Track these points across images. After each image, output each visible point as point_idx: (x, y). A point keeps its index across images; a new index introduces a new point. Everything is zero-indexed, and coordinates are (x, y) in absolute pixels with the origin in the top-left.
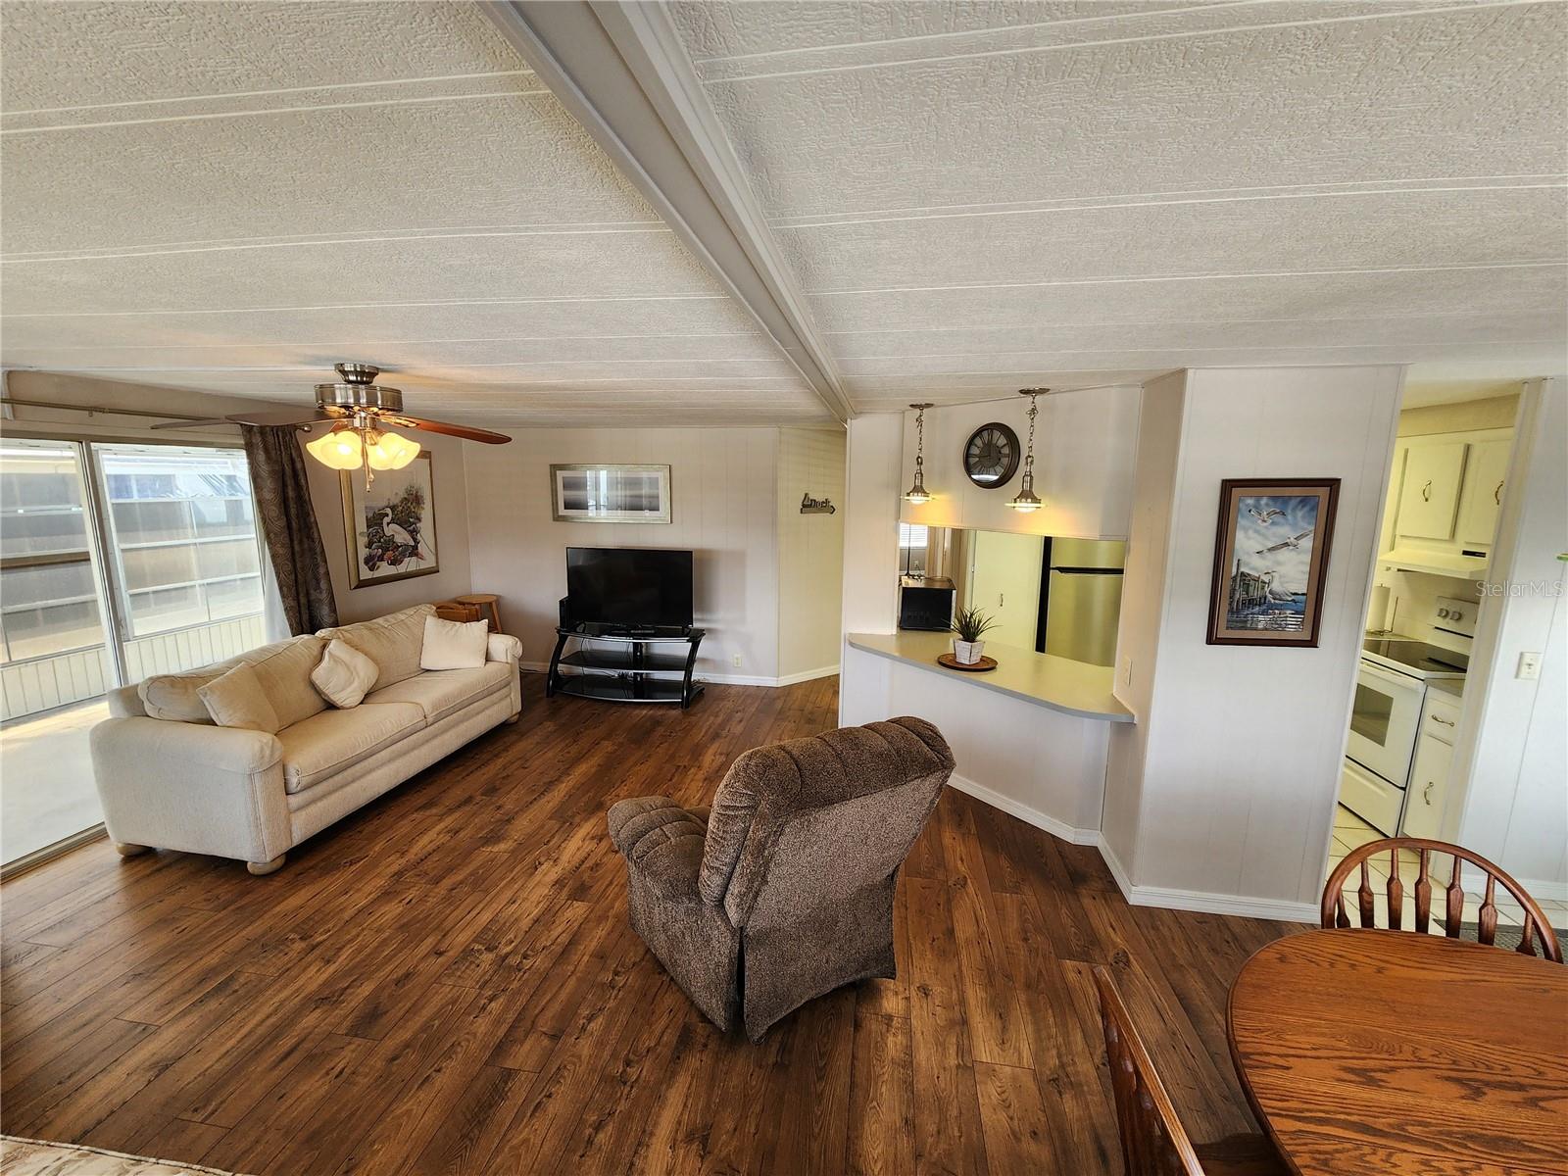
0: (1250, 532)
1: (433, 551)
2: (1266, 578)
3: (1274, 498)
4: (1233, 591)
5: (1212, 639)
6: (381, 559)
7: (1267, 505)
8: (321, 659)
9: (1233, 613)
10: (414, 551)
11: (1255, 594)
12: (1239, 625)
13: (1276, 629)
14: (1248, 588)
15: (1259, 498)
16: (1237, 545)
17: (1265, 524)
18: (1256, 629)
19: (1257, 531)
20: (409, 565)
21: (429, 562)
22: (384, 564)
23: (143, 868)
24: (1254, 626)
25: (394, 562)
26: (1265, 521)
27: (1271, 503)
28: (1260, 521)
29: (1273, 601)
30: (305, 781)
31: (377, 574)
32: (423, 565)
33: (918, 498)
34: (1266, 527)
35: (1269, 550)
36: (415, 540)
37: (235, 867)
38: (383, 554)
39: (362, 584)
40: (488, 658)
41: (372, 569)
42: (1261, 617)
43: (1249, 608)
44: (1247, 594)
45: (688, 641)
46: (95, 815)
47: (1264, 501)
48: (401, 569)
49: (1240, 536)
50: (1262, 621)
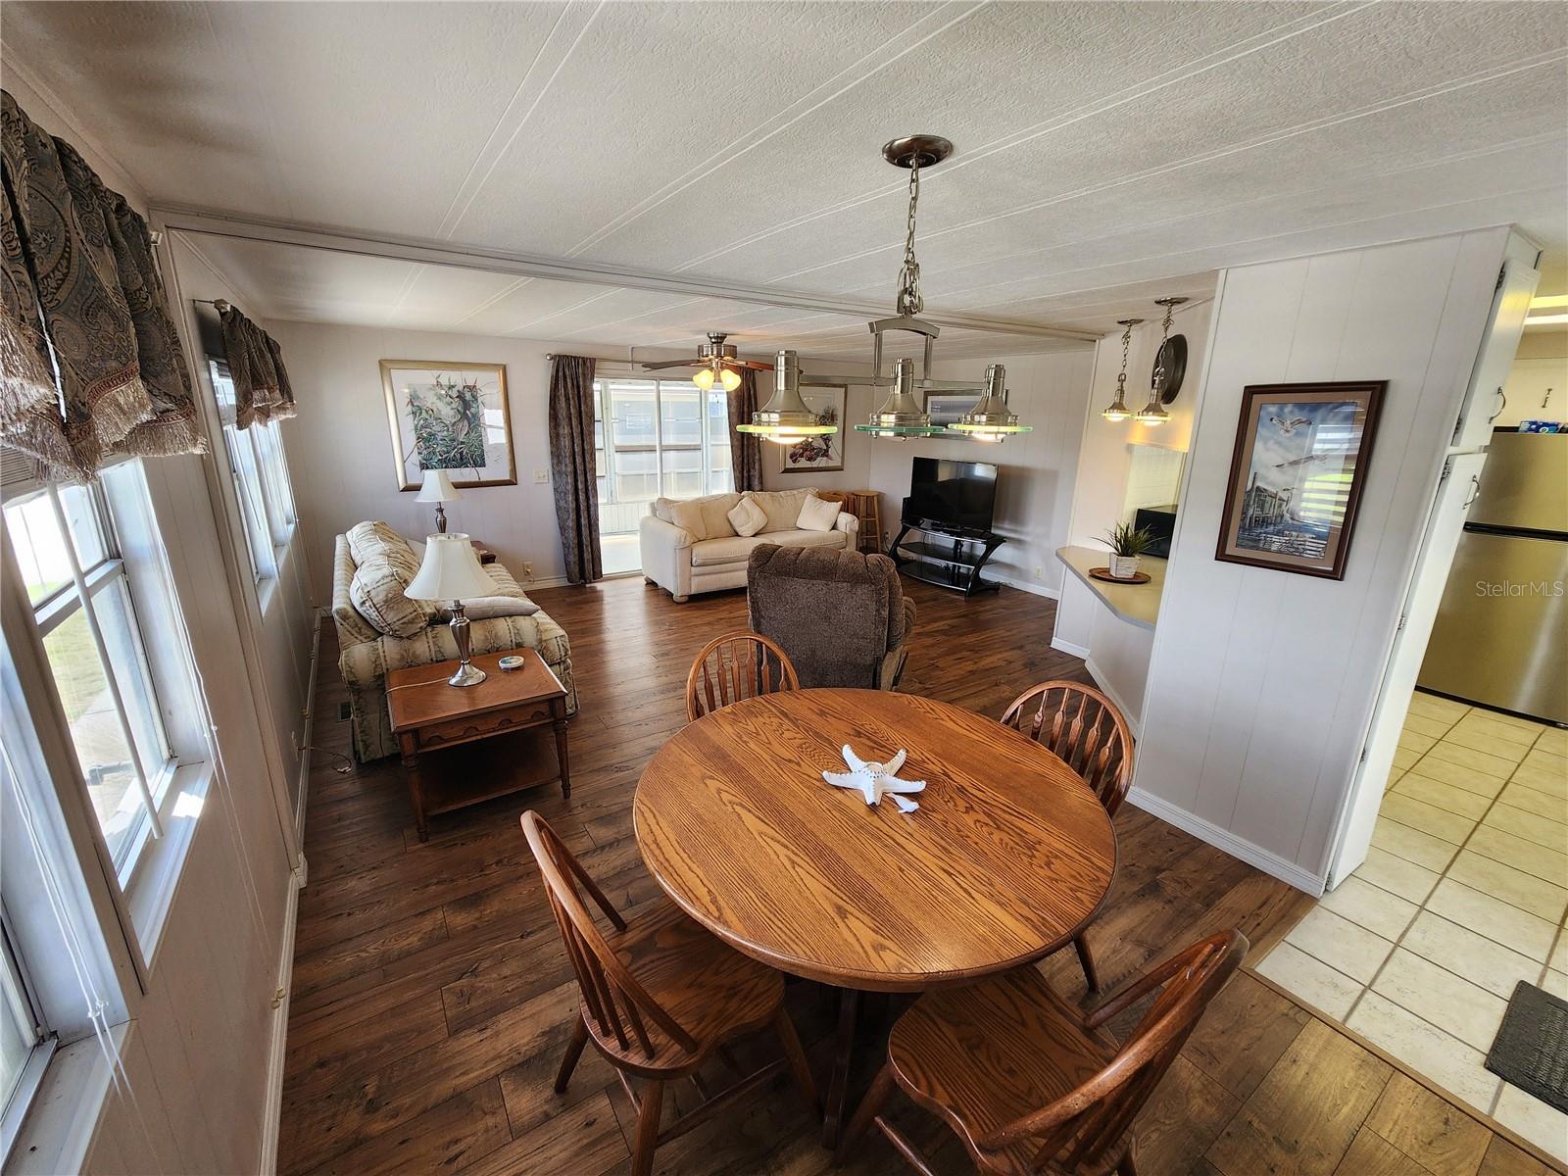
0: (1271, 443)
1: (840, 454)
2: (1284, 495)
3: (1301, 406)
4: (1246, 506)
5: (1221, 555)
6: (801, 456)
7: (1291, 412)
8: (735, 506)
9: (1244, 530)
10: (825, 454)
11: (1271, 512)
12: (1251, 544)
13: (1292, 554)
14: (1263, 505)
15: (1283, 405)
16: (1255, 458)
17: (1287, 435)
18: (1269, 550)
19: (1278, 443)
20: (821, 462)
21: (836, 462)
22: (803, 459)
23: (651, 587)
24: (1267, 546)
25: (810, 459)
26: (1287, 431)
27: (1296, 411)
28: (1282, 432)
29: (1290, 521)
30: (699, 561)
31: (797, 465)
32: (831, 464)
33: (1113, 415)
34: (1289, 438)
35: (1291, 464)
36: (827, 446)
37: (670, 595)
38: (803, 453)
39: (787, 471)
40: (834, 527)
41: (794, 462)
42: (1275, 538)
43: (1262, 526)
44: (1262, 511)
45: (984, 543)
46: (637, 565)
47: (1288, 409)
48: (814, 464)
49: (1259, 446)
50: (1277, 541)
